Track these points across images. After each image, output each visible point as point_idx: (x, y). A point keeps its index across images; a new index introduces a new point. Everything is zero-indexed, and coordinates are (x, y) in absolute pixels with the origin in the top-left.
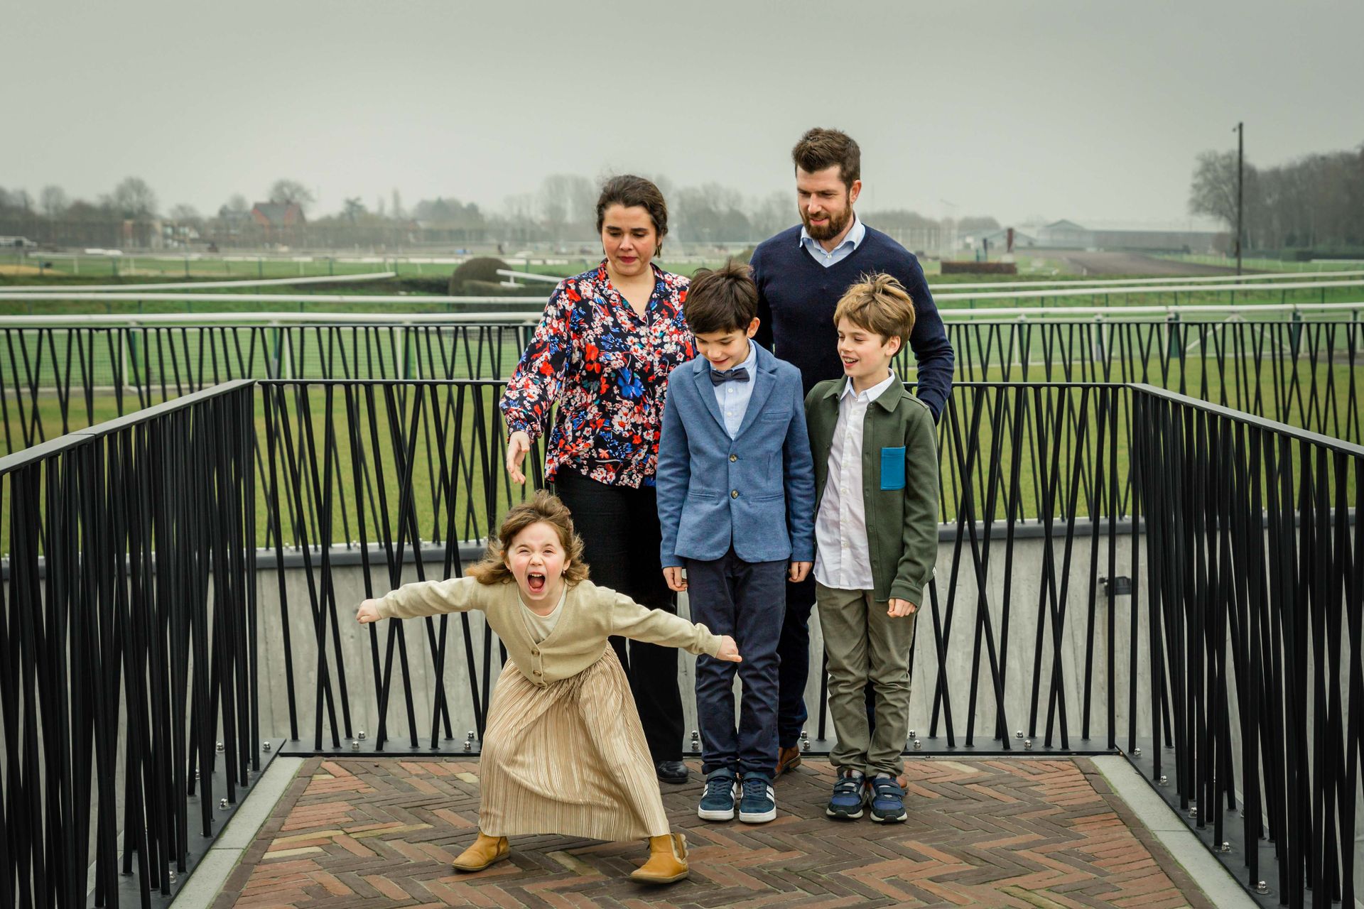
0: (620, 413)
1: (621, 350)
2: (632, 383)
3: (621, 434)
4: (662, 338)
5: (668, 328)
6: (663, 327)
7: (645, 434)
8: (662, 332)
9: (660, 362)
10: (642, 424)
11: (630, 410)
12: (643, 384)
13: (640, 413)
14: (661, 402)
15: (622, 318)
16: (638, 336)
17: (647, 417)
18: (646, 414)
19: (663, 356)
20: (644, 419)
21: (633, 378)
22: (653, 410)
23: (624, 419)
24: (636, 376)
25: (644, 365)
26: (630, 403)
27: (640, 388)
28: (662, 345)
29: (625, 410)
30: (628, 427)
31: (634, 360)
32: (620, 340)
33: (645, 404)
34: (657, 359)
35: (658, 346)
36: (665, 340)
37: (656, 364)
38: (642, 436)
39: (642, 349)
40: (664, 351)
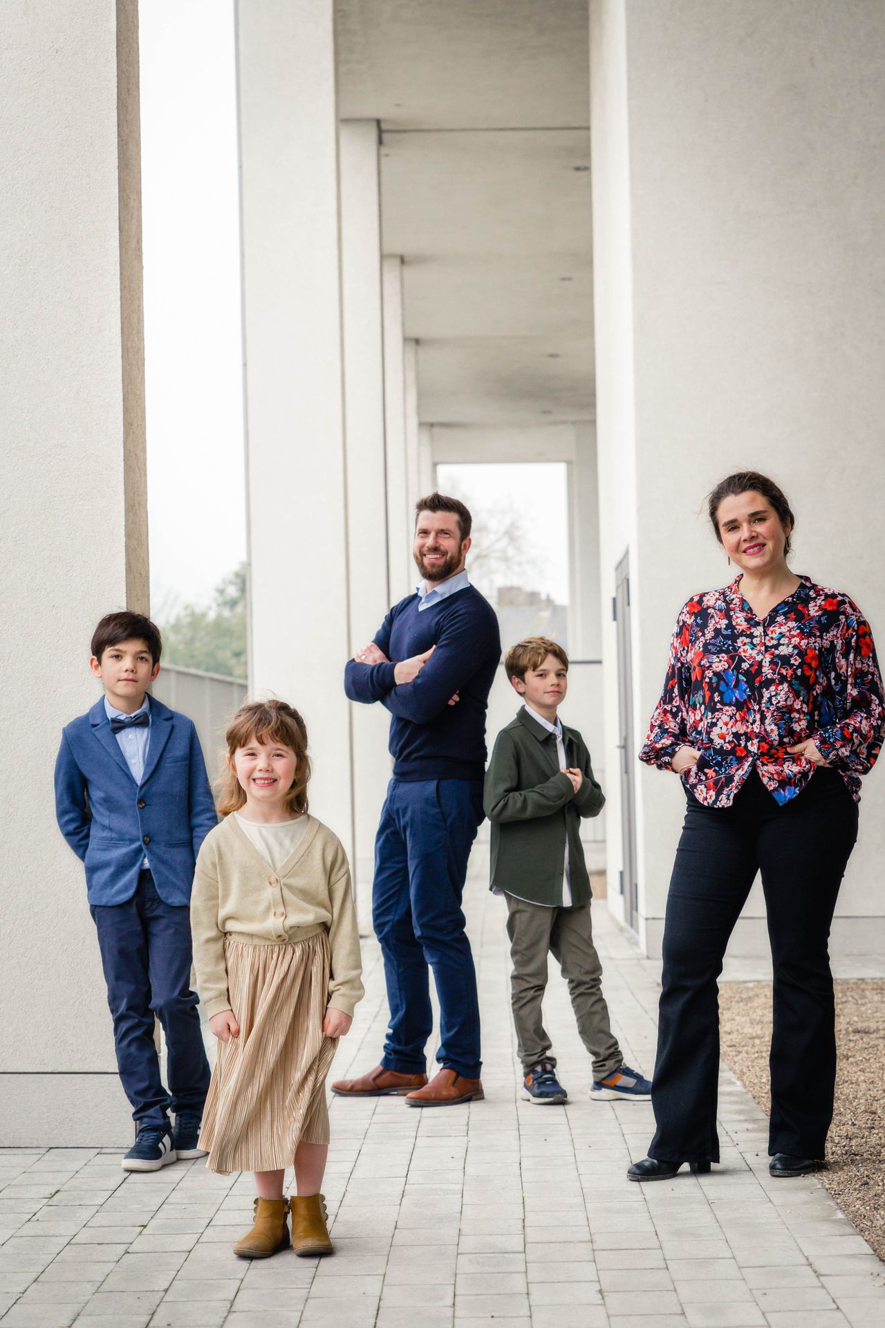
0: (720, 724)
1: (727, 652)
2: (736, 686)
3: (722, 747)
4: (779, 639)
5: (790, 631)
6: (784, 629)
7: (749, 744)
8: (781, 633)
9: (771, 662)
10: (746, 734)
11: (731, 718)
12: (749, 687)
13: (744, 720)
14: (768, 708)
15: (738, 620)
16: (751, 636)
17: (752, 724)
18: (751, 721)
19: (775, 657)
20: (747, 727)
21: (738, 680)
22: (758, 716)
23: (724, 731)
24: (741, 677)
25: (751, 665)
26: (730, 710)
27: (745, 691)
28: (776, 647)
29: (725, 718)
30: (729, 738)
31: (742, 660)
32: (730, 642)
33: (749, 709)
34: (768, 658)
35: (773, 646)
36: (781, 642)
37: (766, 663)
38: (746, 747)
39: (752, 649)
40: (777, 652)
